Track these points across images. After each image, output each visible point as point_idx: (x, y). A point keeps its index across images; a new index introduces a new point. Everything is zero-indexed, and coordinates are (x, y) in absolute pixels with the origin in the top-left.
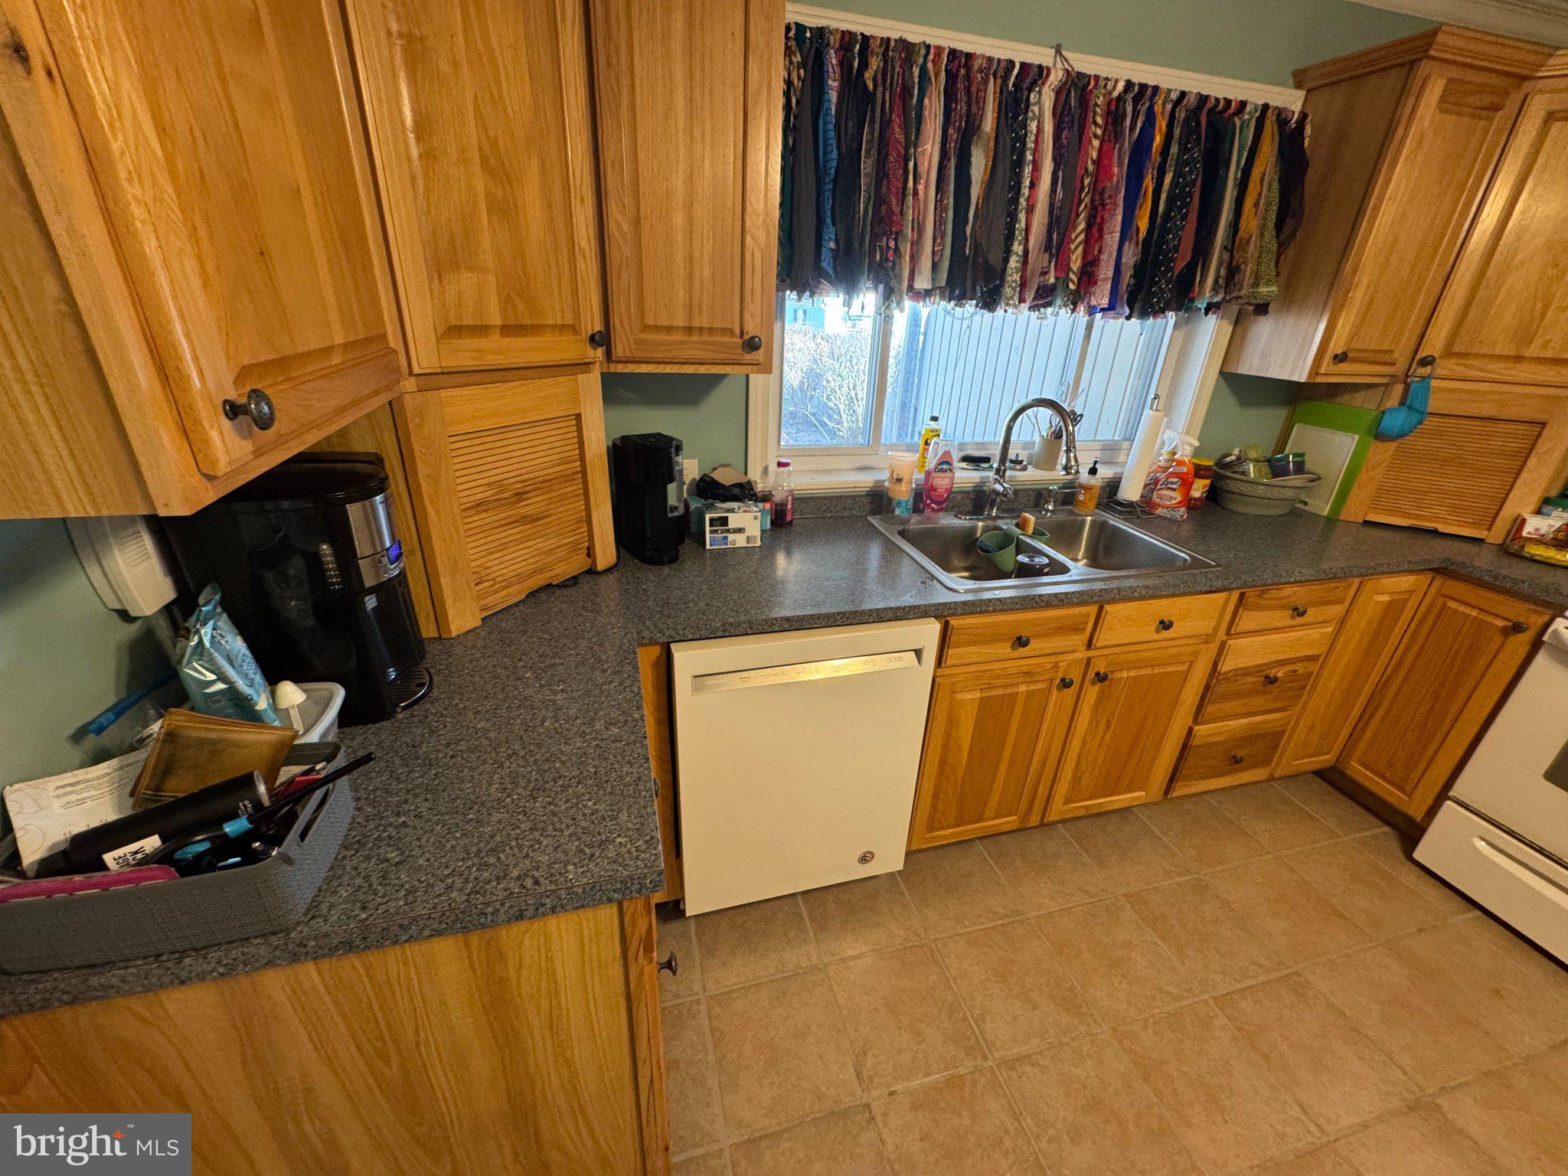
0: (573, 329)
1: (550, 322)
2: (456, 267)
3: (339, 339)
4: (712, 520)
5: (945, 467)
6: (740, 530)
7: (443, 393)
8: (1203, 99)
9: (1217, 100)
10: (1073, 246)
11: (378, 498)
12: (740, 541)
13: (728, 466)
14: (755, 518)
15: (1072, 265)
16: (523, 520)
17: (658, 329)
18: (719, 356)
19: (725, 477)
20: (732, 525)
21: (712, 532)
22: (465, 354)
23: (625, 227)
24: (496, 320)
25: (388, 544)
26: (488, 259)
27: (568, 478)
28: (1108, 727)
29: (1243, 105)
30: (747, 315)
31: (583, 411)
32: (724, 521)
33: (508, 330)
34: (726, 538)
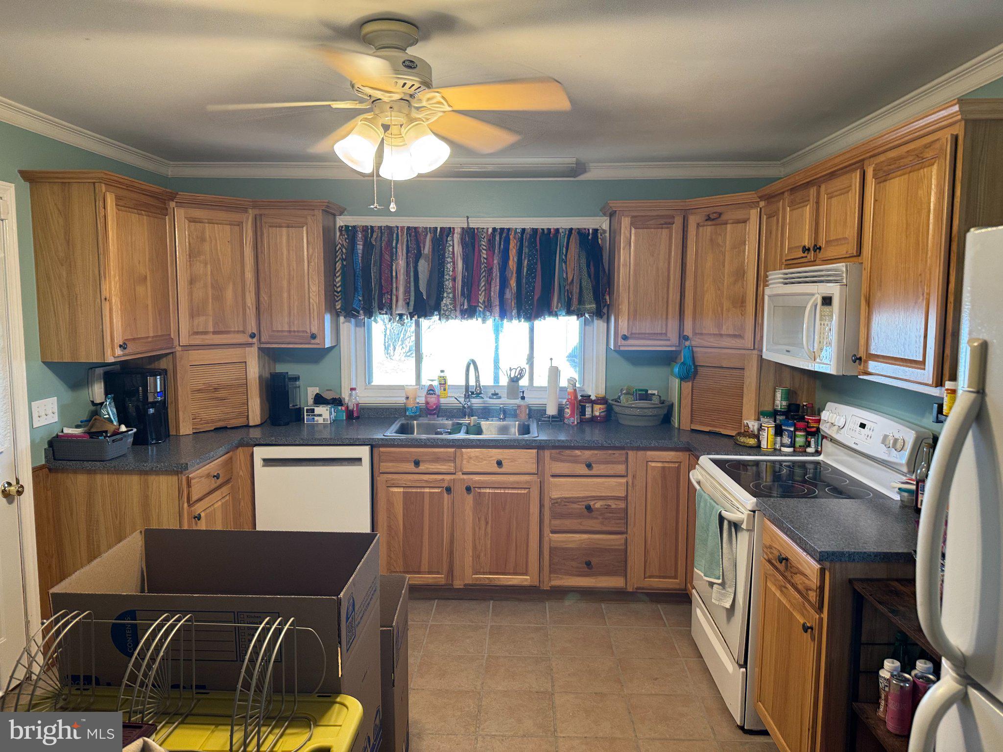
0: (243, 332)
1: (232, 330)
2: (199, 315)
3: (151, 334)
4: (307, 410)
5: (431, 392)
6: (320, 415)
7: (190, 352)
8: (535, 231)
9: (543, 229)
10: (480, 293)
11: (158, 377)
12: (320, 420)
13: (331, 390)
14: (327, 410)
15: (480, 300)
16: (217, 399)
17: (278, 331)
18: (301, 341)
19: (328, 396)
20: (316, 412)
21: (307, 415)
22: (198, 340)
23: (266, 298)
24: (211, 330)
25: (159, 390)
26: (211, 313)
27: (240, 385)
28: (487, 523)
29: (557, 230)
30: (312, 326)
31: (247, 361)
32: (313, 411)
33: (214, 333)
34: (314, 418)
